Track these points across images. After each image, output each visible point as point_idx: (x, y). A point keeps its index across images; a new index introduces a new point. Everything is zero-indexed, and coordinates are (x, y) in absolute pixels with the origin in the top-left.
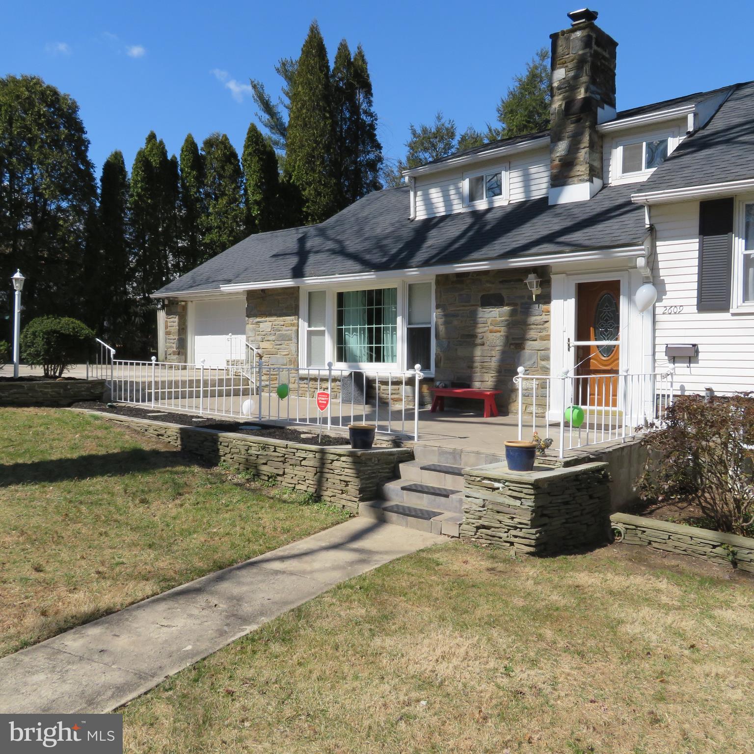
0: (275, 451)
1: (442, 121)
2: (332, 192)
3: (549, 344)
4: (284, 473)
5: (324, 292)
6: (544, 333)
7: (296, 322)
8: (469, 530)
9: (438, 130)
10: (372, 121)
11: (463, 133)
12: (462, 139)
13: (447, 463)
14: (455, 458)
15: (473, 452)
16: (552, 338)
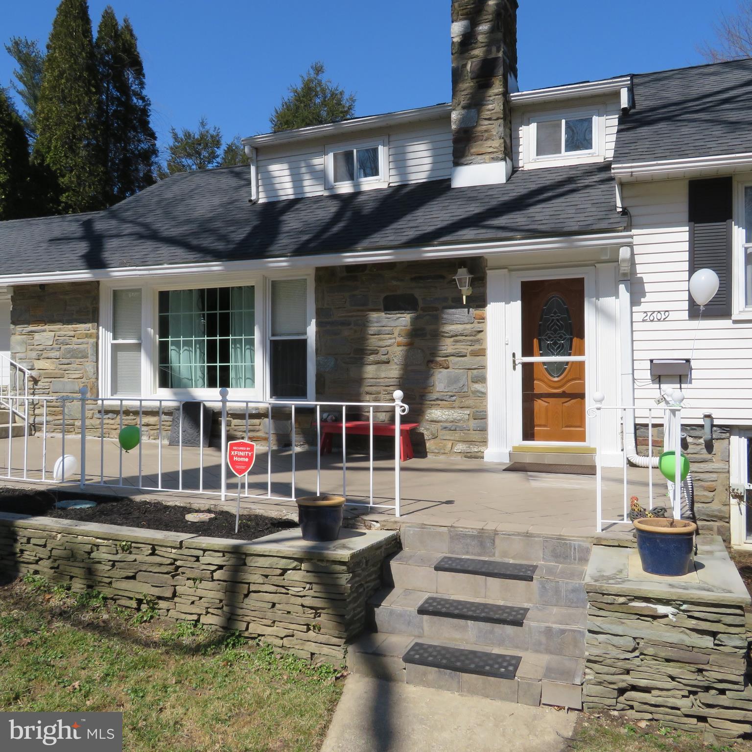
0: (153, 553)
1: (206, 127)
2: (99, 181)
3: (486, 361)
4: (174, 595)
5: (139, 290)
6: (477, 347)
7: (95, 331)
8: (605, 696)
9: (202, 136)
10: (145, 106)
11: (229, 143)
12: (228, 148)
13: (467, 553)
14: (482, 544)
15: (519, 534)
16: (489, 352)
